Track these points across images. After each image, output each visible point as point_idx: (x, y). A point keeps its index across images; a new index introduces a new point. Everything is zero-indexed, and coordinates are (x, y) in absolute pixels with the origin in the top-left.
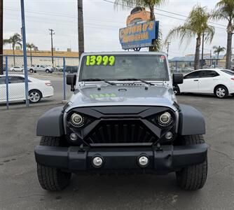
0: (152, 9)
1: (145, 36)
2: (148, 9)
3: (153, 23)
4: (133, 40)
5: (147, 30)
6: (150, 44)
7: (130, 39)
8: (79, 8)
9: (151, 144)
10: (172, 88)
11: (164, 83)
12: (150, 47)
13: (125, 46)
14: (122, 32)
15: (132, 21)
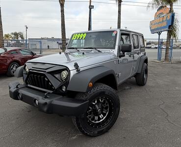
0: (171, 5)
1: (165, 24)
2: (168, 6)
3: (170, 15)
4: (157, 27)
5: (166, 20)
6: (167, 29)
8: (119, 12)
9: (51, 92)
10: (116, 54)
11: (111, 51)
12: (168, 31)
13: (153, 31)
14: (151, 23)
15: (157, 16)
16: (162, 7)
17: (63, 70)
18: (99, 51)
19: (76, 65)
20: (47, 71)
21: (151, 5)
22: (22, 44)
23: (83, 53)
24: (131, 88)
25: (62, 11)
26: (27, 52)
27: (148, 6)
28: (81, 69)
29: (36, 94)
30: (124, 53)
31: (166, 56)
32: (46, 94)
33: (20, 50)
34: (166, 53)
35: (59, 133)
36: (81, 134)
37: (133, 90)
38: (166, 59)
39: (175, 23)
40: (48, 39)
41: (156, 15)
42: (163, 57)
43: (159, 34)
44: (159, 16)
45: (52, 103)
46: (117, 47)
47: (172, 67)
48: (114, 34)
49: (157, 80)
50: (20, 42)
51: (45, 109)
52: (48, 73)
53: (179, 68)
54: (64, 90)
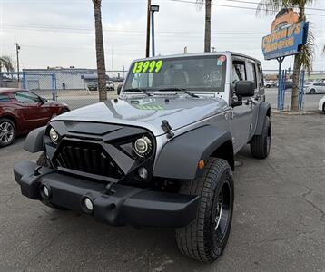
0: (302, 8)
1: (290, 42)
2: (297, 10)
3: (301, 25)
4: (275, 48)
5: (293, 34)
6: (295, 51)
7: (273, 47)
8: (208, 19)
9: (117, 180)
10: (227, 102)
11: (217, 95)
12: (296, 55)
13: (268, 56)
14: (265, 40)
15: (276, 27)
16: (284, 11)
17: (140, 136)
18: (193, 95)
19: (166, 126)
20: (106, 138)
21: (264, 7)
22: (10, 80)
23: (167, 101)
24: (242, 165)
25: (98, 15)
26: (26, 97)
27: (259, 9)
28: (176, 133)
29: (84, 187)
30: (240, 99)
31: (292, 102)
32: (109, 186)
33: (14, 93)
34: (293, 97)
35: (126, 261)
36: (171, 261)
37: (249, 169)
38: (292, 108)
39: (310, 41)
40: (63, 70)
41: (273, 25)
42: (287, 104)
43: (281, 61)
44: (280, 28)
45: (125, 204)
46: (227, 87)
47: (306, 122)
48: (220, 62)
49: (288, 147)
50: (5, 75)
51: (112, 217)
52: (107, 142)
53: (319, 124)
54: (143, 176)
